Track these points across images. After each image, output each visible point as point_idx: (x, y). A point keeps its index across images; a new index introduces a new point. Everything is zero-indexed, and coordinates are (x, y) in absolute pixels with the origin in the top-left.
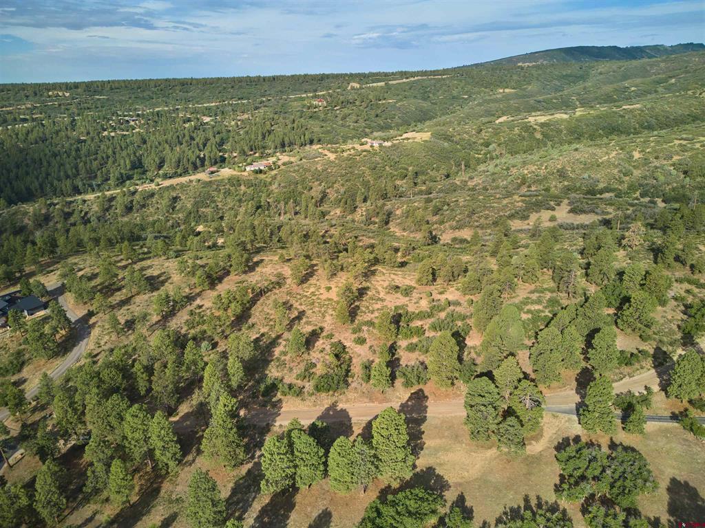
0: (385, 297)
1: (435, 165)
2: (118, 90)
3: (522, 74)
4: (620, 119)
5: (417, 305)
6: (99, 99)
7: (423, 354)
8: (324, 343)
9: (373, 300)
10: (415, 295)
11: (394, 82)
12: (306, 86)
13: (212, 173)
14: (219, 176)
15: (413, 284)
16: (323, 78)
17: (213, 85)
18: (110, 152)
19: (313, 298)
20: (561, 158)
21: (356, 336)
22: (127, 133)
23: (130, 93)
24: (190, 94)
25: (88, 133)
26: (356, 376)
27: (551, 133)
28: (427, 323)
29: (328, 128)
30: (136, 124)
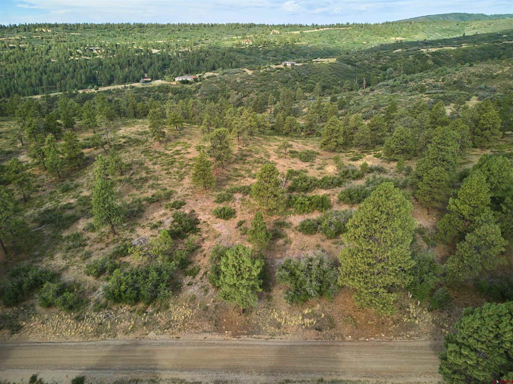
0: (277, 161)
1: (340, 82)
2: (89, 29)
3: (411, 27)
4: (502, 50)
5: (321, 171)
6: (74, 36)
7: (329, 238)
8: (165, 214)
9: (258, 163)
10: (318, 160)
11: (307, 32)
12: (237, 31)
13: (146, 82)
14: (151, 84)
15: (317, 150)
16: (251, 26)
17: (164, 28)
18: (71, 70)
19: (176, 157)
20: (457, 72)
21: (221, 206)
22: (89, 58)
23: (98, 32)
24: (146, 34)
25: (58, 56)
26: (202, 272)
27: (441, 60)
28: (334, 195)
29: (252, 60)
30: (98, 52)
